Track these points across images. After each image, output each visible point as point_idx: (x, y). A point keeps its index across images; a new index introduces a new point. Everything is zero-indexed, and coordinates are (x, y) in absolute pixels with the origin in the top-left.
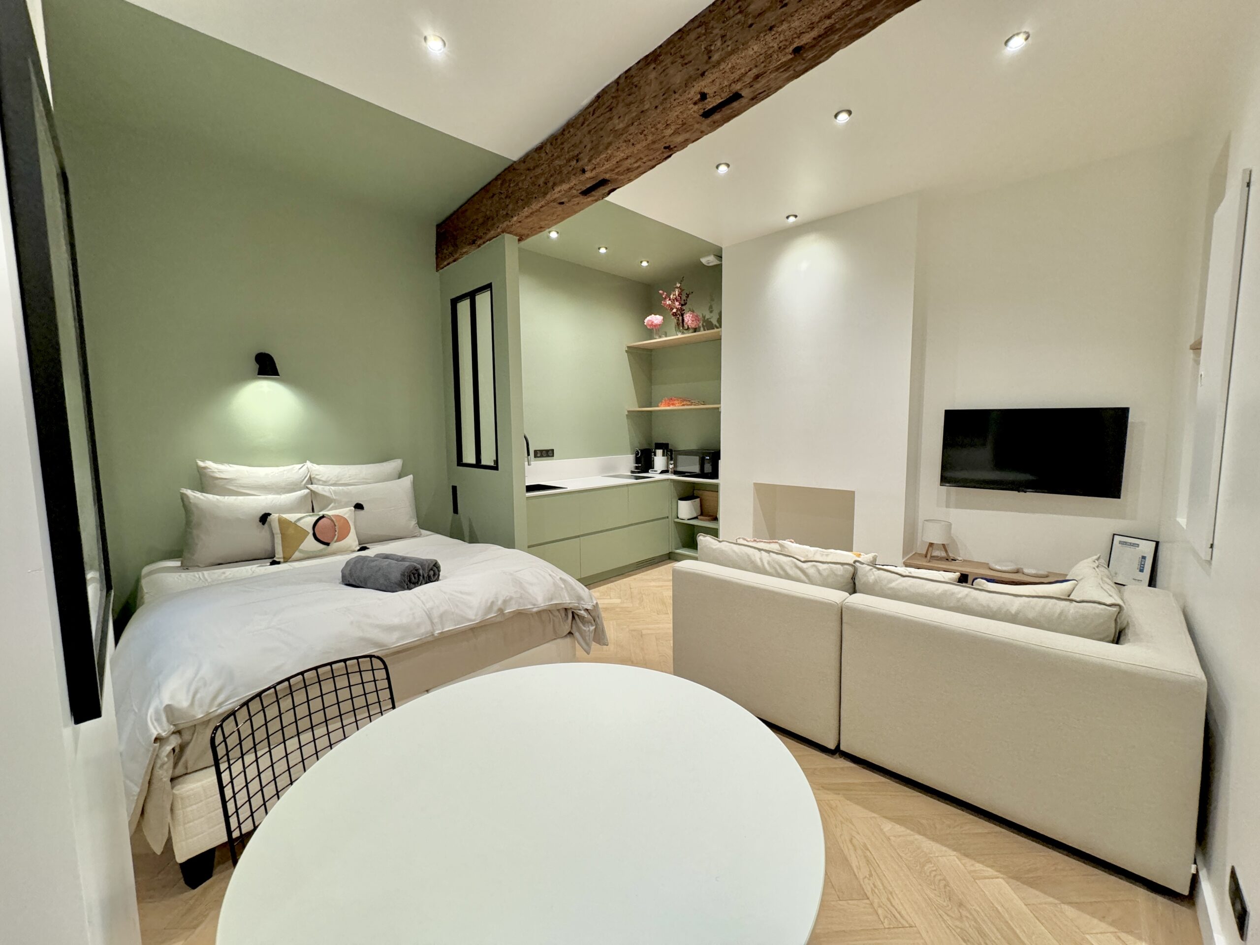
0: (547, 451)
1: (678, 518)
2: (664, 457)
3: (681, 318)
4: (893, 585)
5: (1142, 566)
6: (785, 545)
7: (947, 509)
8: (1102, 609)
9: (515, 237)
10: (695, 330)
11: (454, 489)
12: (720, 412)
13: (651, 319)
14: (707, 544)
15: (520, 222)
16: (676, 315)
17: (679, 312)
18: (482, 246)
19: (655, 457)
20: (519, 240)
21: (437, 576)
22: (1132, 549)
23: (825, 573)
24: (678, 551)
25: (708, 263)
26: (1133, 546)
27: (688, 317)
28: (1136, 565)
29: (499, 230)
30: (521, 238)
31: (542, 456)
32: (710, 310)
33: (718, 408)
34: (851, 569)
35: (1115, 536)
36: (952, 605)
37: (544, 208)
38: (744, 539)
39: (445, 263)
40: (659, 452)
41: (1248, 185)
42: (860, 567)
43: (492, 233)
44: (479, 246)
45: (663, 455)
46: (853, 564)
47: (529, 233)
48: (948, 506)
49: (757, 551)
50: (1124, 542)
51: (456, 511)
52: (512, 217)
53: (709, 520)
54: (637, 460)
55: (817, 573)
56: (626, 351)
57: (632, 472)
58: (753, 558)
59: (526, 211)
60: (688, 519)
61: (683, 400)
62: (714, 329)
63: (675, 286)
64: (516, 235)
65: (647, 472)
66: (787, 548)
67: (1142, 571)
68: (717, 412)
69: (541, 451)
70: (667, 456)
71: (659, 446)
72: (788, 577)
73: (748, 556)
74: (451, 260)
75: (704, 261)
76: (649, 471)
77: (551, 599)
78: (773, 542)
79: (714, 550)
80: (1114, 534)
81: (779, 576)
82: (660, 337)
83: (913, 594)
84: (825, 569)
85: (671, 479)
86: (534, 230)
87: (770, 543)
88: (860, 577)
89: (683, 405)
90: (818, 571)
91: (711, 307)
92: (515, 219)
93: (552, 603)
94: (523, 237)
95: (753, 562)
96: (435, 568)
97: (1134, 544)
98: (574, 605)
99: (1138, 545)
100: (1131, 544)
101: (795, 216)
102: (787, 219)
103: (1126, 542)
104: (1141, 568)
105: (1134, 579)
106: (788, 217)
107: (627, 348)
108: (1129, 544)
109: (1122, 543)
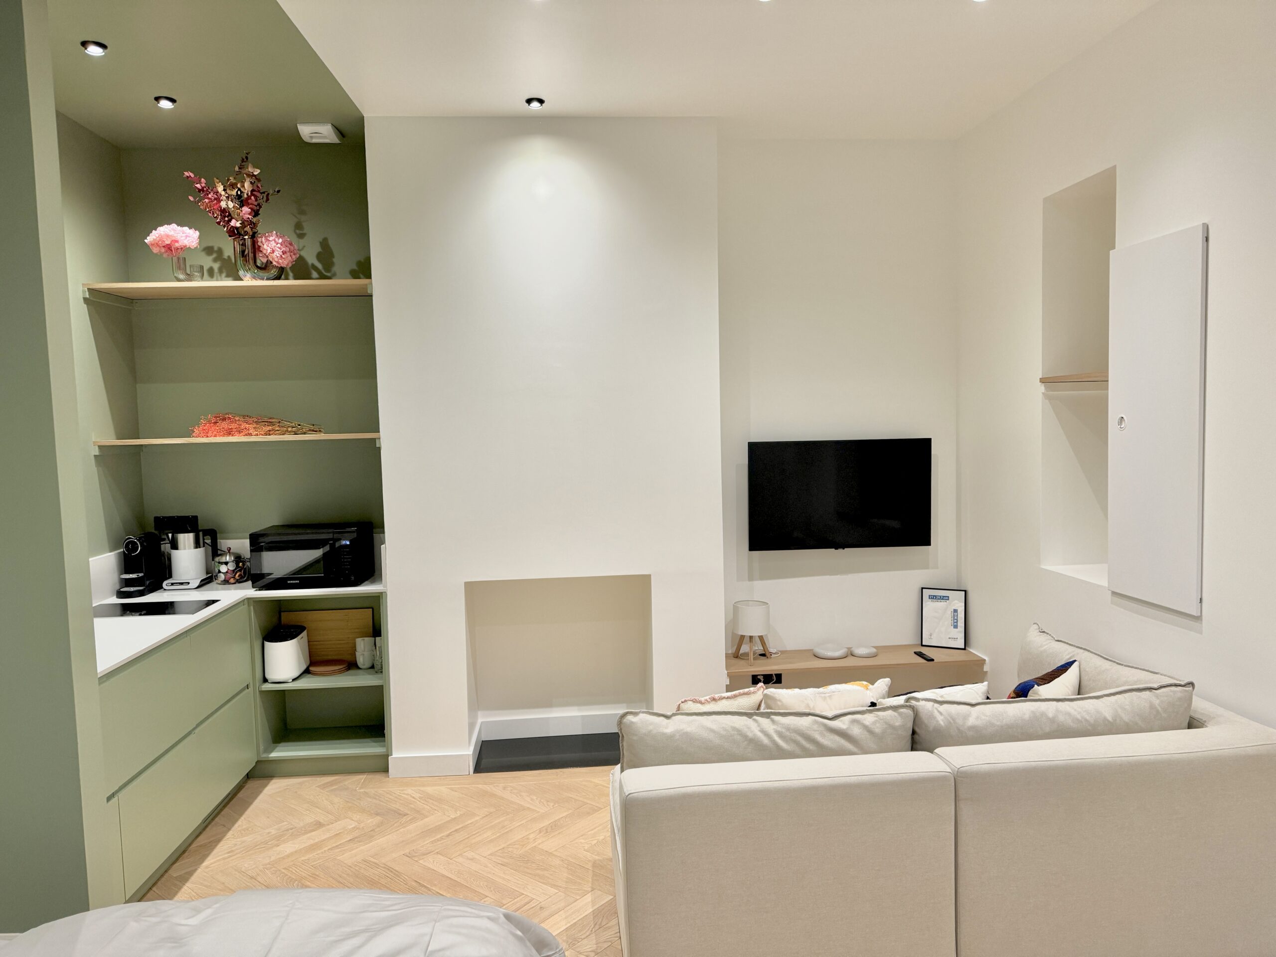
1: (265, 680)
2: (198, 549)
3: (249, 242)
4: (971, 721)
5: (955, 621)
6: (777, 696)
10: (281, 273)
12: (379, 449)
13: (172, 233)
16: (239, 234)
17: (248, 229)
19: (174, 553)
22: (941, 604)
24: (274, 755)
25: (311, 137)
26: (943, 599)
27: (273, 243)
28: (949, 621)
33: (373, 441)
34: (909, 712)
35: (924, 590)
38: (695, 701)
40: (186, 539)
41: (1207, 239)
45: (197, 545)
50: (934, 596)
54: (128, 563)
55: (866, 733)
56: (85, 299)
57: (121, 594)
58: (750, 735)
60: (294, 680)
61: (268, 421)
65: (156, 587)
66: (780, 701)
67: (956, 627)
68: (372, 451)
70: (204, 546)
71: (188, 524)
73: (739, 732)
75: (306, 131)
76: (164, 585)
78: (740, 695)
80: (922, 588)
82: (189, 278)
83: (1002, 727)
84: (874, 723)
85: (249, 599)
89: (268, 433)
90: (866, 727)
97: (943, 597)
99: (948, 597)
100: (941, 598)
101: (541, 101)
102: (527, 104)
103: (936, 596)
104: (955, 624)
105: (950, 638)
106: (529, 101)
107: (87, 293)
108: (939, 597)
109: (932, 597)
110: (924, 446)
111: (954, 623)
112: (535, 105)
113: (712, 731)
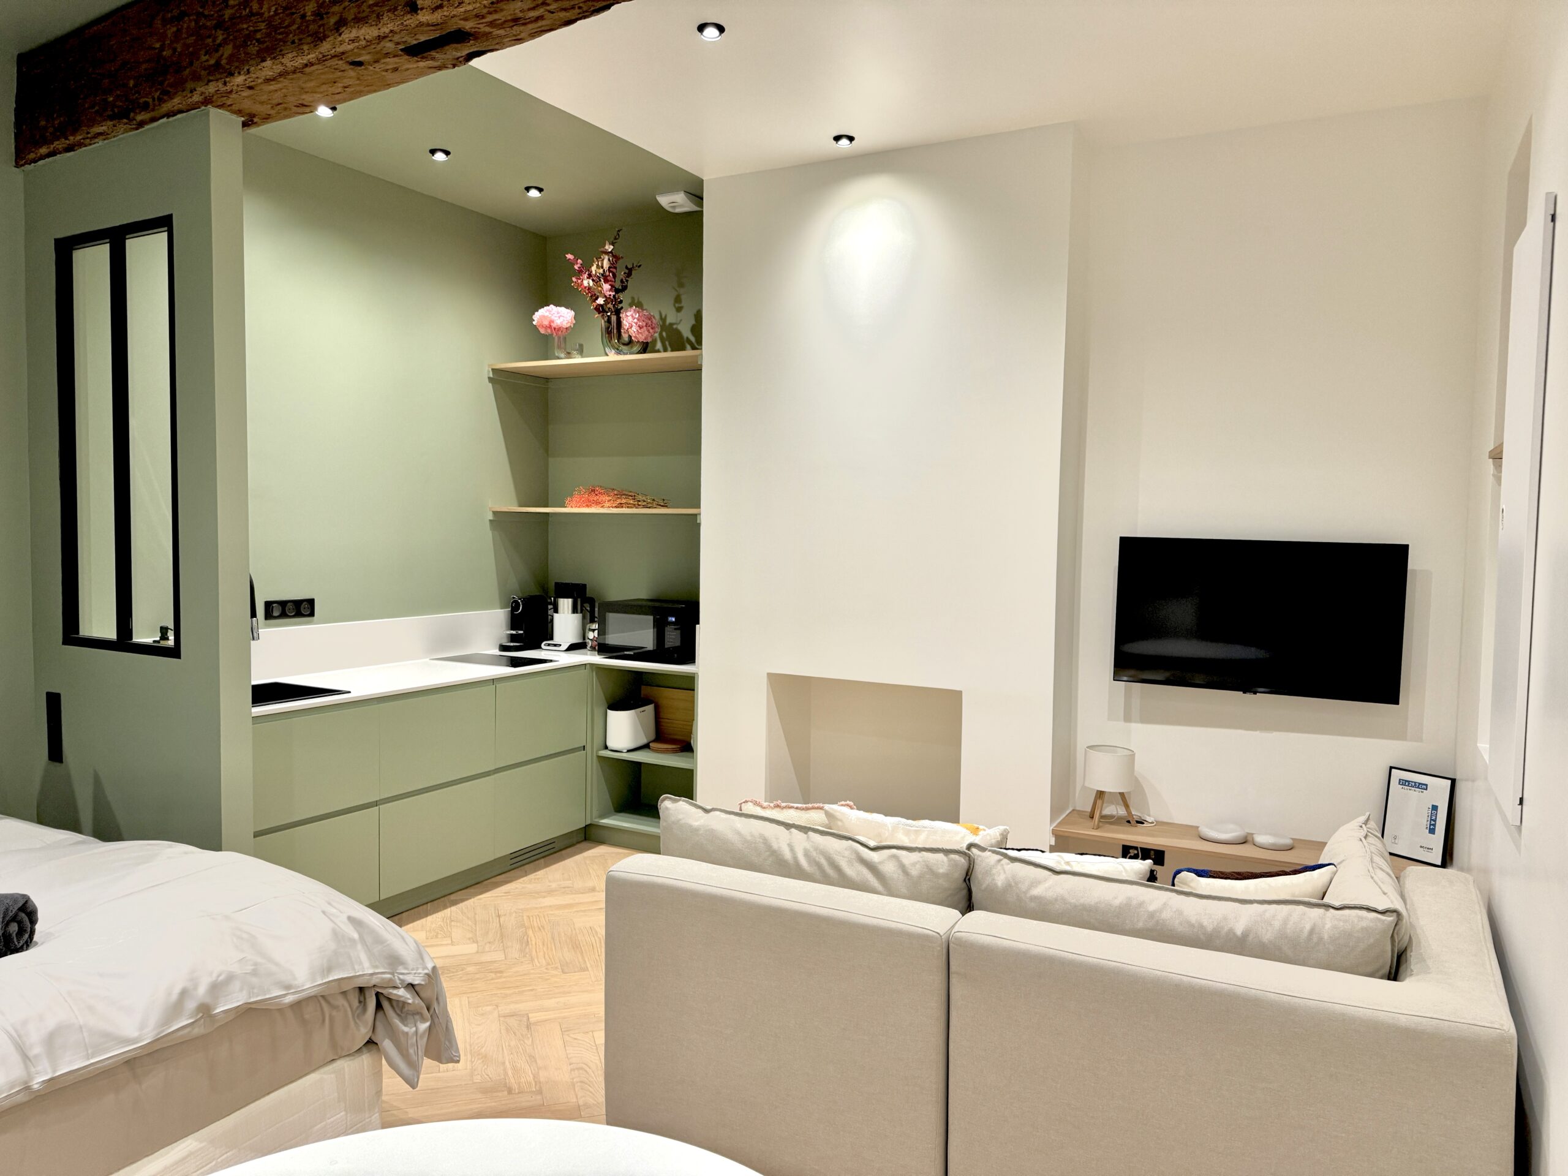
0: (297, 603)
1: (606, 747)
2: (575, 615)
3: (614, 318)
4: (1037, 891)
5: (1433, 822)
6: (837, 814)
7: (1128, 724)
8: (1372, 920)
9: (234, 117)
10: (645, 348)
11: (54, 702)
12: (699, 525)
13: (547, 314)
14: (681, 817)
15: (251, 88)
16: (604, 311)
17: (610, 306)
18: (147, 127)
19: (555, 615)
20: (245, 125)
21: (27, 936)
22: (1415, 793)
23: (914, 872)
24: (605, 821)
25: (674, 207)
26: (1418, 787)
27: (630, 318)
28: (1424, 821)
29: (196, 98)
30: (252, 121)
31: (284, 615)
32: (677, 305)
33: (695, 516)
34: (961, 861)
35: (1393, 770)
36: (1140, 925)
37: (315, 67)
38: (756, 804)
39: (43, 150)
40: (565, 604)
41: (1553, 218)
42: (979, 856)
43: (176, 102)
44: (141, 124)
45: (574, 611)
46: (967, 851)
47: (272, 112)
48: (1128, 718)
49: (782, 828)
50: (1406, 781)
51: (56, 752)
52: (232, 74)
53: (674, 751)
54: (515, 622)
55: (900, 872)
56: (490, 378)
57: (503, 648)
58: (775, 846)
59: (269, 68)
60: (629, 751)
61: (622, 494)
62: (683, 349)
63: (602, 249)
64: (239, 112)
65: (538, 647)
66: (841, 820)
67: (1432, 831)
68: (691, 527)
69: (283, 604)
70: (581, 612)
71: (565, 590)
72: (845, 882)
73: (766, 841)
74: (58, 144)
75: (664, 200)
76: (542, 645)
77: (329, 970)
78: (813, 808)
79: (695, 831)
80: (1391, 768)
81: (826, 880)
82: (569, 355)
83: (1076, 906)
84: (914, 864)
85: (592, 665)
86: (285, 109)
87: (807, 809)
88: (980, 876)
89: (621, 506)
90: (903, 868)
91: (678, 299)
92: (239, 79)
93: (331, 979)
94: (255, 120)
95: (775, 854)
96: (23, 915)
97: (1420, 784)
98: (383, 979)
99: (1426, 785)
100: (1415, 785)
101: (851, 139)
102: (835, 142)
103: (1409, 781)
104: (1432, 827)
105: (1421, 847)
106: (837, 138)
107: (491, 373)
108: (1413, 784)
109: (1404, 783)
110: (1396, 556)
111: (1430, 825)
112: (844, 142)
113: (739, 833)
